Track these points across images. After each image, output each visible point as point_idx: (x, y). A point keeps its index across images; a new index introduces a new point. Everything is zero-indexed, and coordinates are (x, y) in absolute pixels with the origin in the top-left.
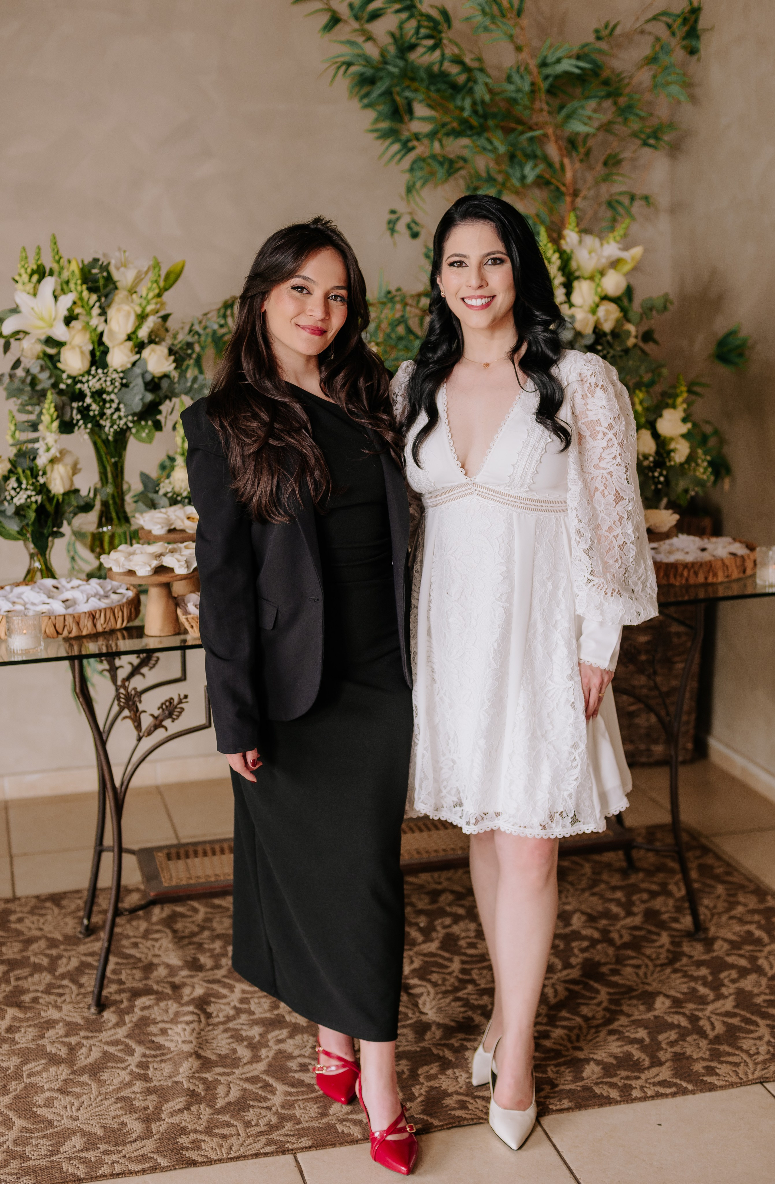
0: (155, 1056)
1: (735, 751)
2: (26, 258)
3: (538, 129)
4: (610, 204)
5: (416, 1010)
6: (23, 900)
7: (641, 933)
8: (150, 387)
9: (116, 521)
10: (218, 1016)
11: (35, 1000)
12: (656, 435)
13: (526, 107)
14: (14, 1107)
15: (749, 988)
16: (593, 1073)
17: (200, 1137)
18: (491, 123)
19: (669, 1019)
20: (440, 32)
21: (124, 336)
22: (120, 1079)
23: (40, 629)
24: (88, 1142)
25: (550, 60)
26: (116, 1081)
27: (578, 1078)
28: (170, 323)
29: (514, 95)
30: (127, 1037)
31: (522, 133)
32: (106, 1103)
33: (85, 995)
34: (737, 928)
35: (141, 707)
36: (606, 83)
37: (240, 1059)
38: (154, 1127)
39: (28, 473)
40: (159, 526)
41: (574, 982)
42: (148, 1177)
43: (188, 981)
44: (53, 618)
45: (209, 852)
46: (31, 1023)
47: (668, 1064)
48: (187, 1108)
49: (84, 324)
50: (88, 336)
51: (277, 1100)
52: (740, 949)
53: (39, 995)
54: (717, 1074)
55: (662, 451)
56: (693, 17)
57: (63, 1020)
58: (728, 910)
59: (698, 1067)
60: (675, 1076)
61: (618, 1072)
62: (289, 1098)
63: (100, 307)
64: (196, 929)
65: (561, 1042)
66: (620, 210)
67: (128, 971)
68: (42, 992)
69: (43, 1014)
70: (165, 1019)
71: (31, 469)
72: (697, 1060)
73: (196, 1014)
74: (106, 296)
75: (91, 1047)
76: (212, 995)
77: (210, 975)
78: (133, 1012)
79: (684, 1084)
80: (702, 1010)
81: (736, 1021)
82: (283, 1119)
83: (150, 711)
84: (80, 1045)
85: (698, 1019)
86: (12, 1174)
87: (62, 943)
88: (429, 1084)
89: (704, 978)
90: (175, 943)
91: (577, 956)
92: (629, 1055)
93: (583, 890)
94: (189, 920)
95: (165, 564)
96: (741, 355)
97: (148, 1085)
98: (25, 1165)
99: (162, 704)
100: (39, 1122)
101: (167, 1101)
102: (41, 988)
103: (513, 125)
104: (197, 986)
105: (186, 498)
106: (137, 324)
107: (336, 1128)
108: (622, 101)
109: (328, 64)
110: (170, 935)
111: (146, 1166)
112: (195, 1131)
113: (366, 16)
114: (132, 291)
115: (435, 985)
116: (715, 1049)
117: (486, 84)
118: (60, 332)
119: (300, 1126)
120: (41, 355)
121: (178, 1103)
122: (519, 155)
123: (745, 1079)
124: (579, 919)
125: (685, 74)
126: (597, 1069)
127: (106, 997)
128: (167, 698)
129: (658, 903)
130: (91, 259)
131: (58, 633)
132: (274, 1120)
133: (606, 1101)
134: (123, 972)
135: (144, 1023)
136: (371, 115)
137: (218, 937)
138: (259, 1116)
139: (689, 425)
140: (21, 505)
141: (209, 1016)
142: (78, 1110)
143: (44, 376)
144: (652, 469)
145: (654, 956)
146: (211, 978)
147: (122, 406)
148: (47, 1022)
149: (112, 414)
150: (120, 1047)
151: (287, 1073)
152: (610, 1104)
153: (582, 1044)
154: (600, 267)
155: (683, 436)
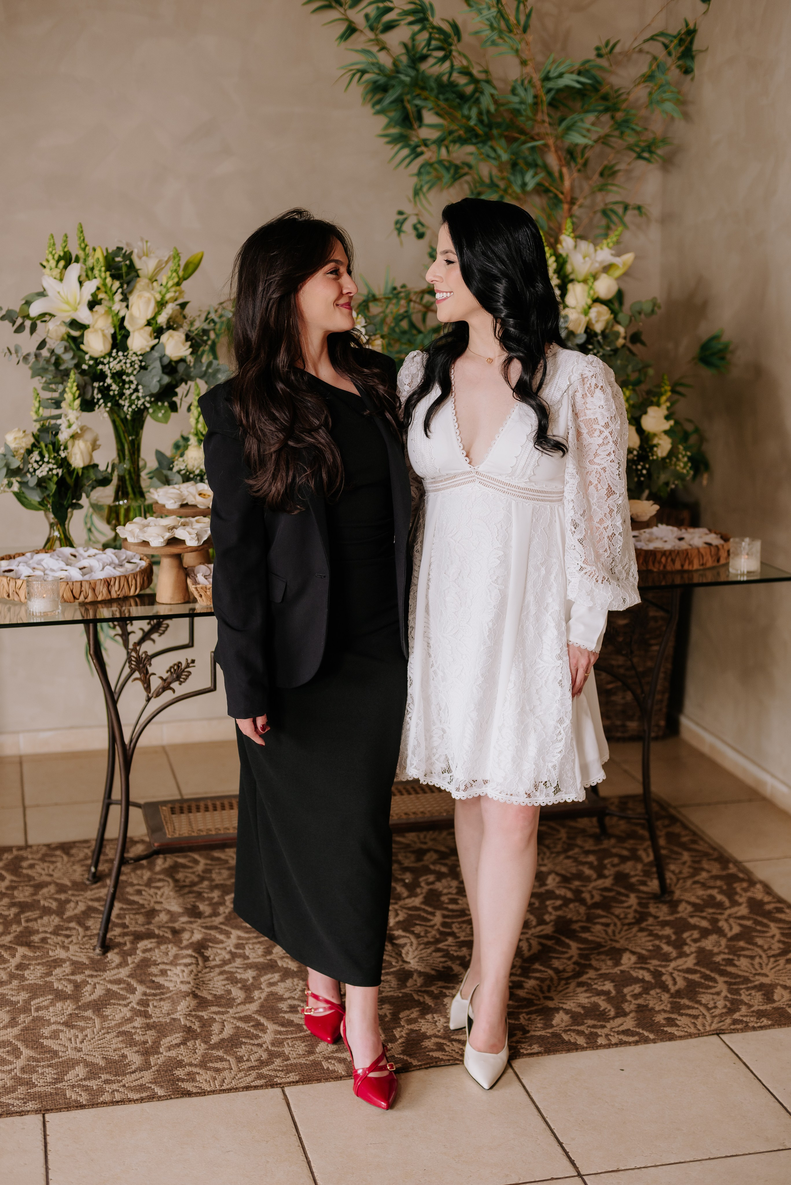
0: (155, 995)
1: (705, 729)
2: (54, 244)
3: (539, 140)
4: (605, 213)
5: (399, 959)
6: (35, 848)
7: (611, 894)
8: (167, 370)
9: (131, 496)
10: (214, 960)
11: (44, 940)
12: (641, 431)
13: (528, 118)
14: (22, 1038)
15: (709, 947)
16: (562, 1021)
17: (195, 1070)
18: (495, 132)
19: (634, 974)
20: (451, 44)
21: (144, 322)
22: (121, 1015)
23: (58, 594)
24: (90, 1072)
25: (552, 75)
26: (117, 1017)
27: (548, 1025)
28: (187, 311)
29: (517, 106)
30: (129, 976)
31: (524, 143)
32: (108, 1037)
33: (90, 937)
34: (700, 892)
35: (151, 670)
36: (605, 98)
37: (234, 999)
38: (152, 1060)
39: (51, 447)
40: (173, 501)
41: (547, 937)
42: (146, 1105)
43: (187, 926)
44: (70, 584)
45: (211, 808)
46: (39, 961)
47: (632, 1015)
48: (184, 1043)
49: (107, 309)
50: (110, 320)
51: (267, 1038)
52: (702, 911)
53: (48, 935)
54: (677, 1026)
55: (646, 446)
56: (689, 39)
57: (69, 959)
58: (692, 875)
59: (660, 1018)
60: (638, 1026)
61: (585, 1021)
62: (278, 1036)
63: (122, 293)
64: (196, 879)
65: (534, 992)
66: (614, 218)
67: (132, 916)
68: (51, 933)
69: (51, 953)
70: (166, 961)
71: (54, 444)
72: (659, 1012)
73: (194, 957)
74: (128, 283)
75: (95, 984)
76: (210, 940)
77: (208, 922)
78: (135, 954)
79: (646, 1034)
80: (665, 966)
81: (696, 977)
82: (272, 1055)
83: (158, 675)
84: (85, 983)
85: (661, 974)
86: (19, 1099)
87: (70, 889)
88: (409, 1027)
89: (668, 937)
90: (176, 891)
91: (550, 914)
92: (596, 1006)
93: (558, 853)
94: (190, 870)
95: (176, 536)
96: (723, 358)
97: (148, 1021)
98: (32, 1091)
99: (171, 668)
100: (45, 1052)
101: (165, 1036)
102: (50, 930)
103: (517, 135)
104: (195, 931)
105: (198, 475)
106: (157, 310)
107: (321, 1065)
108: (619, 115)
109: (343, 71)
110: (172, 884)
111: (144, 1095)
112: (191, 1065)
113: (381, 27)
114: (153, 280)
115: (418, 936)
116: (676, 1002)
117: (492, 95)
118: (84, 315)
119: (288, 1062)
120: (66, 337)
121: (175, 1038)
122: (521, 163)
123: (702, 1031)
124: (554, 879)
125: (679, 93)
126: (566, 1018)
127: (111, 939)
128: (176, 662)
129: (628, 867)
130: (115, 248)
131: (74, 597)
132: (265, 1056)
133: (573, 1047)
134: (127, 917)
135: (145, 964)
136: (383, 120)
137: (217, 887)
138: (251, 1052)
139: (672, 422)
140: (43, 477)
141: (206, 959)
142: (82, 1042)
143: (67, 357)
144: (637, 462)
145: (622, 916)
146: (209, 924)
147: (140, 387)
148: (55, 961)
149: (131, 394)
150: (122, 986)
151: (277, 1013)
152: (577, 1050)
153: (552, 994)
154: (593, 271)
155: (666, 432)
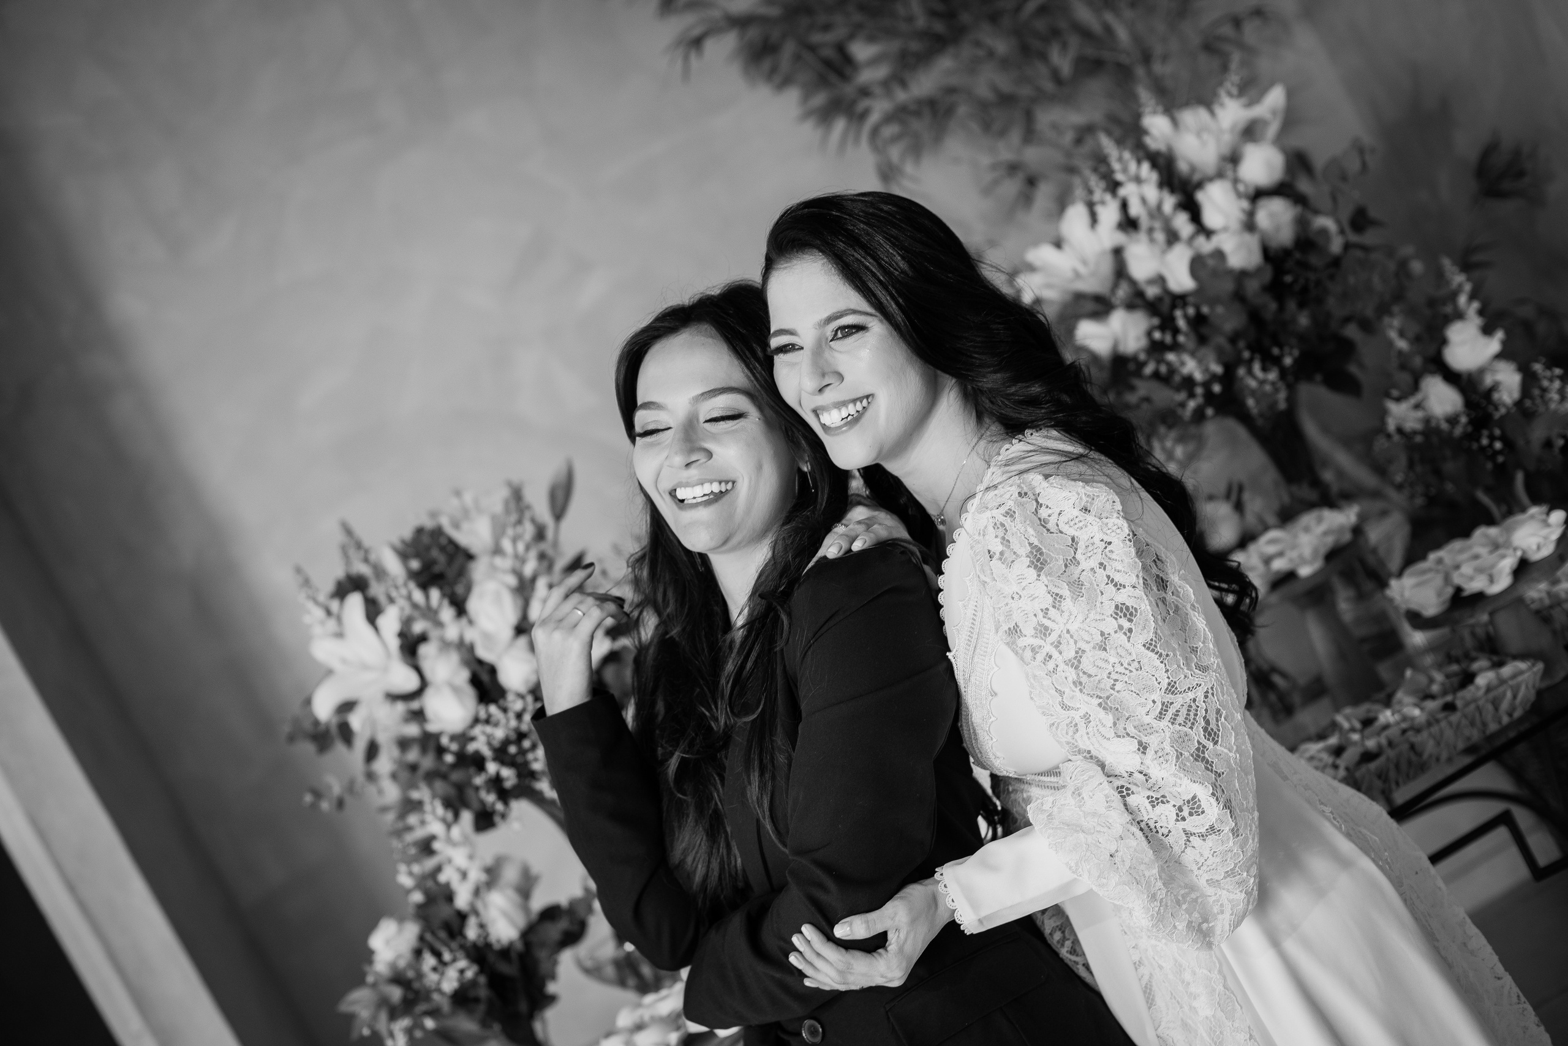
12: (1452, 377)
21: (507, 632)
49: (439, 643)
50: (453, 659)
55: (1475, 399)
63: (452, 604)
71: (451, 923)
106: (520, 602)
130: (411, 532)
139: (1500, 335)
140: (458, 989)
143: (413, 755)
144: (1472, 436)
154: (1226, 150)
155: (1499, 356)
